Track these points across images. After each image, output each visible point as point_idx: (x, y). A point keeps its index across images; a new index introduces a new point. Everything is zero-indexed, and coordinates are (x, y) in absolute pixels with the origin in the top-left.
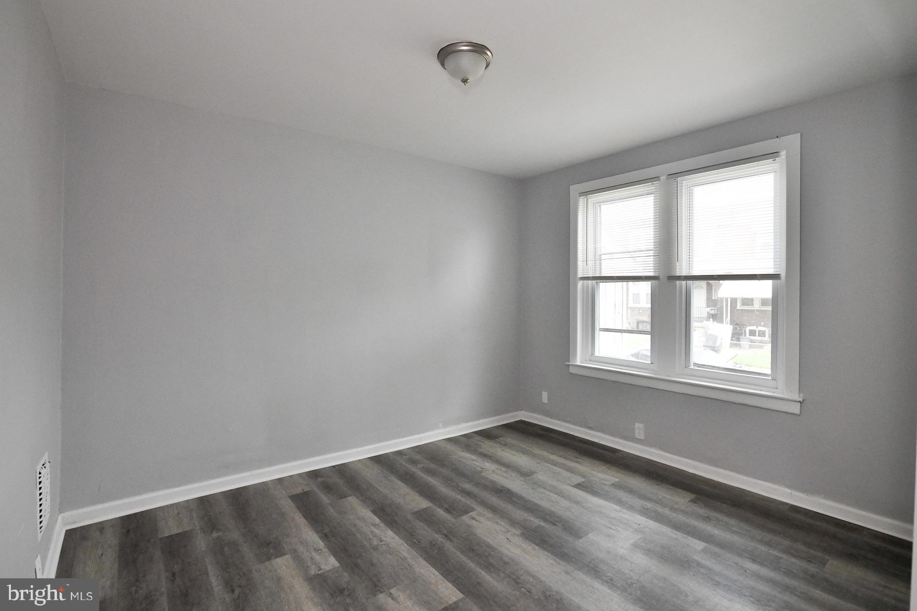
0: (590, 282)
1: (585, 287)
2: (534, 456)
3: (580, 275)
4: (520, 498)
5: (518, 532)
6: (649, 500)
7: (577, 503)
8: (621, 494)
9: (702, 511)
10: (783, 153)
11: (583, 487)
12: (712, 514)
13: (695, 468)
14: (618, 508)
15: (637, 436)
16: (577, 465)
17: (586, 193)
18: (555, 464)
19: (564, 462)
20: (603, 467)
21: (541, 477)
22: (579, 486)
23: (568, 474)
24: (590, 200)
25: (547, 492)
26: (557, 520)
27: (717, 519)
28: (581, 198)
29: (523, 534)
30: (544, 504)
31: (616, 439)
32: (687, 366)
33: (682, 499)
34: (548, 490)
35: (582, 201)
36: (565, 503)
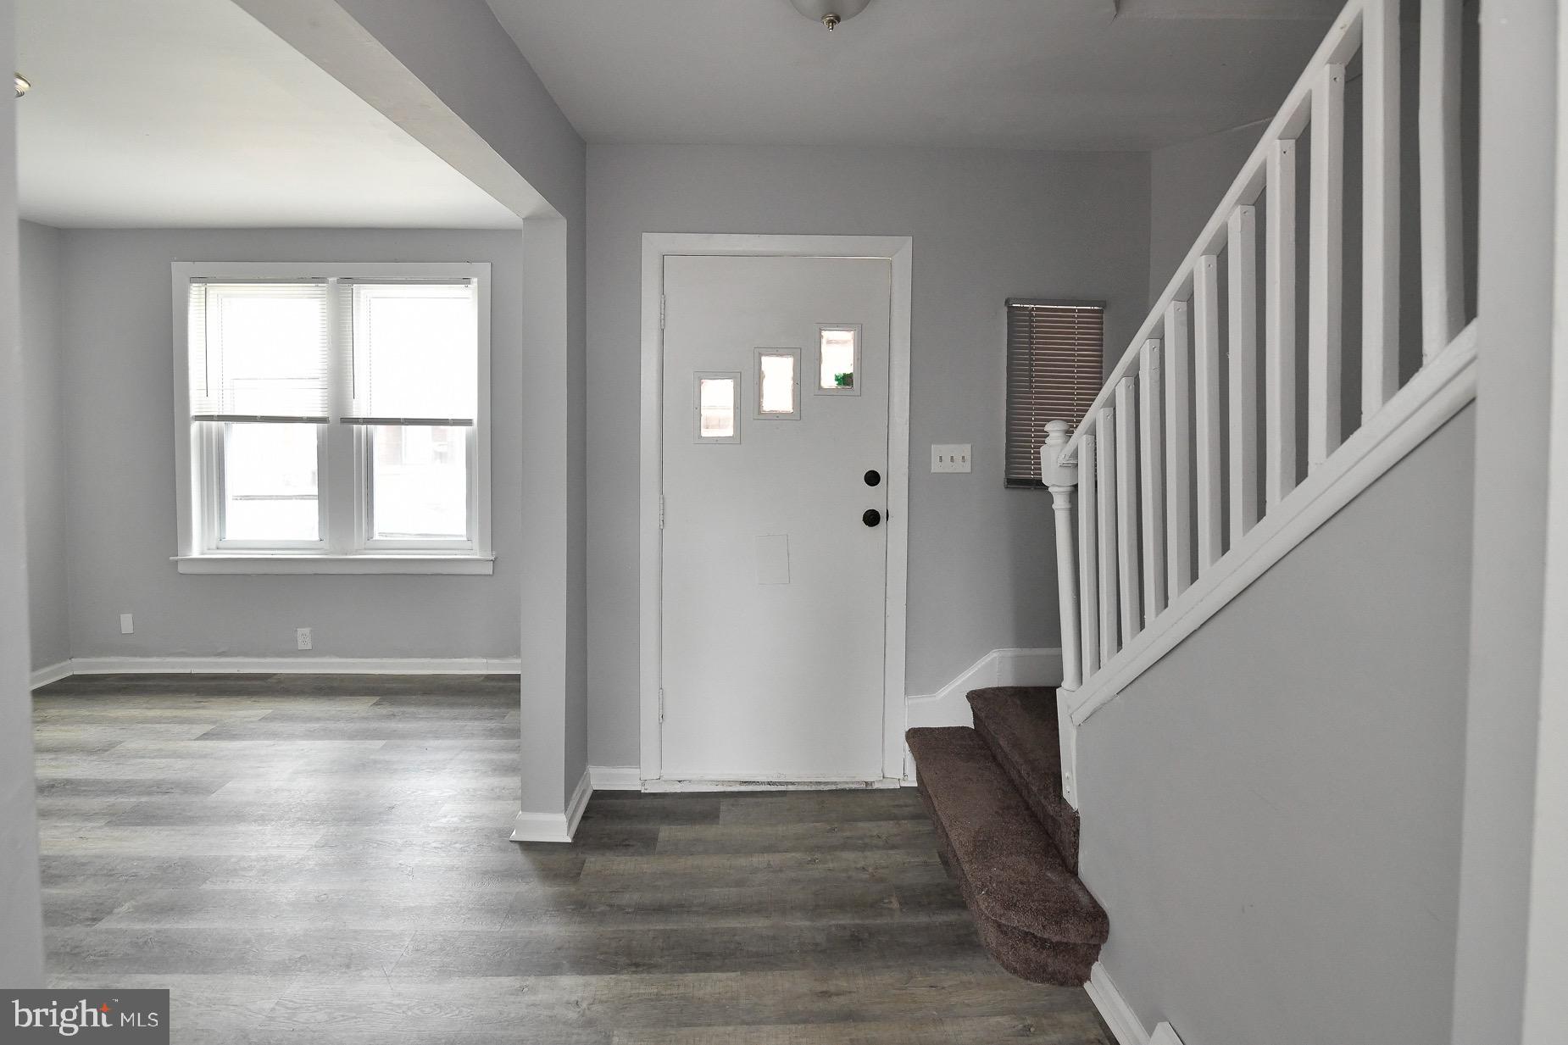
0: (214, 424)
1: (205, 431)
2: (114, 721)
3: (194, 412)
4: (96, 782)
5: (102, 823)
6: (318, 719)
7: (205, 756)
8: (276, 726)
9: (384, 710)
10: (475, 280)
11: (214, 735)
12: (395, 710)
13: (382, 666)
14: (271, 742)
15: (301, 646)
16: (201, 712)
17: (204, 280)
18: (158, 720)
19: (174, 714)
20: (246, 702)
21: (133, 745)
22: (205, 736)
23: (186, 727)
24: (211, 292)
25: (148, 760)
26: (169, 786)
27: (403, 713)
28: (194, 285)
29: (109, 823)
30: (148, 776)
31: (268, 660)
32: (370, 538)
33: (361, 707)
34: (149, 757)
35: (196, 291)
36: (179, 764)
